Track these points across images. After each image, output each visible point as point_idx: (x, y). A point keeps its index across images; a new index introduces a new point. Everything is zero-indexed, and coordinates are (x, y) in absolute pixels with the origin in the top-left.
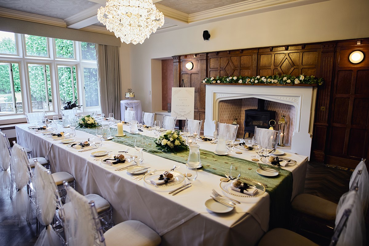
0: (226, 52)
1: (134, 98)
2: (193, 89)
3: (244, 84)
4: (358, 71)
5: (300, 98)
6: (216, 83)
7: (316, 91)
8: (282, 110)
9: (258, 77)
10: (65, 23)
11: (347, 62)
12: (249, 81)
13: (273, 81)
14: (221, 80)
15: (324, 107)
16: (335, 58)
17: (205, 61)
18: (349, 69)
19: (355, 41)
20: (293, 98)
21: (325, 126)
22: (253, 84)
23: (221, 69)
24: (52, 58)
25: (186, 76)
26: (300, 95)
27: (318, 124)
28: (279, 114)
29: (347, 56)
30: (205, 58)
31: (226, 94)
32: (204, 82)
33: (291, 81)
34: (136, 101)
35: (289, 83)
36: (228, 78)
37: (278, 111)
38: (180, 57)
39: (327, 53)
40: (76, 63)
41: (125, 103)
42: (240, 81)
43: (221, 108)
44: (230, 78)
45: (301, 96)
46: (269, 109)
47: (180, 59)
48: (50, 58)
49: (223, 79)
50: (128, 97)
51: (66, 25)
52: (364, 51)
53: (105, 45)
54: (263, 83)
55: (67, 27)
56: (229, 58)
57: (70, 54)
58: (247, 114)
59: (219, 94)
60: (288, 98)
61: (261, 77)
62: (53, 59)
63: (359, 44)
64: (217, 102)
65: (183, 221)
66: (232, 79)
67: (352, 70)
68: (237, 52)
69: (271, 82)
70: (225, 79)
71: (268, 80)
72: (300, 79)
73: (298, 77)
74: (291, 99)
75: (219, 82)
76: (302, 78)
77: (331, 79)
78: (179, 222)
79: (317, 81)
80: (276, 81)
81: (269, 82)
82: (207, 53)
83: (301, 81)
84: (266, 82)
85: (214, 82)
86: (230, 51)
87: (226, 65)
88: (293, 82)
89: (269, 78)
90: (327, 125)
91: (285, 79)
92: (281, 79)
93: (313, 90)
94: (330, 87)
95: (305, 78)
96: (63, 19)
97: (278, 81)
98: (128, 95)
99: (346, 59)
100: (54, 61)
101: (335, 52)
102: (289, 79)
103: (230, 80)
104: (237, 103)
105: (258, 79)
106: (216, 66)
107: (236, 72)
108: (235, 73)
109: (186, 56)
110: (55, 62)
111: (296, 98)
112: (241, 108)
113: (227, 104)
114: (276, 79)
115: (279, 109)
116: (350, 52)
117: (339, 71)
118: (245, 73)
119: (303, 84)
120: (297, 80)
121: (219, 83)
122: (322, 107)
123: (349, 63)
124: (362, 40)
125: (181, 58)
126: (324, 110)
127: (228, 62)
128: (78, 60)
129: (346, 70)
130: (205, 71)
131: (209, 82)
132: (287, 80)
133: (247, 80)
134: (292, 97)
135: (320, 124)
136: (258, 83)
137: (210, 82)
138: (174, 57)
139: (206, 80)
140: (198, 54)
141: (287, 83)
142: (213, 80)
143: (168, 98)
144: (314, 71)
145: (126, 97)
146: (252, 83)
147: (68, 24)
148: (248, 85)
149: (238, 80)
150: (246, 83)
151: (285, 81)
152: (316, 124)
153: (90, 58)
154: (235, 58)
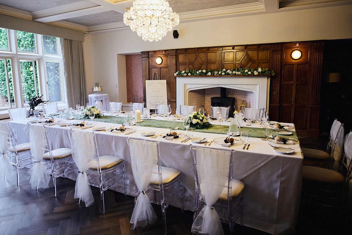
0: (194, 49)
1: (102, 92)
2: (164, 82)
3: (213, 76)
4: (298, 64)
5: (258, 86)
6: (187, 75)
7: (269, 80)
8: (239, 97)
9: (224, 70)
10: (31, 16)
11: (290, 58)
12: (217, 74)
13: (237, 73)
14: (191, 73)
15: (276, 92)
16: (282, 55)
17: (175, 56)
18: (292, 63)
19: (295, 43)
20: (253, 86)
21: (277, 106)
22: (221, 76)
23: (190, 64)
24: (14, 52)
25: (155, 69)
26: (258, 83)
27: (272, 105)
28: (237, 99)
29: (290, 53)
30: (175, 54)
31: (195, 85)
32: (175, 75)
33: (251, 72)
34: (105, 94)
35: (250, 74)
36: (198, 71)
37: (236, 97)
38: (148, 52)
39: (276, 51)
40: (39, 58)
41: (95, 97)
42: (209, 74)
43: (190, 98)
44: (200, 71)
45: (259, 85)
46: (229, 96)
47: (148, 55)
48: (11, 51)
49: (193, 72)
50: (96, 90)
51: (32, 18)
52: (301, 50)
53: (70, 40)
54: (229, 75)
55: (33, 20)
56: (197, 54)
57: (24, 48)
58: (213, 101)
59: (190, 85)
60: (249, 86)
61: (227, 70)
62: (16, 53)
63: (297, 45)
64: (187, 92)
65: (263, 164)
66: (202, 72)
67: (294, 64)
68: (205, 50)
69: (236, 73)
70: (195, 72)
71: (233, 72)
72: (259, 71)
73: (257, 70)
74: (251, 87)
75: (189, 74)
76: (260, 70)
77: (280, 71)
78: (259, 166)
79: (271, 73)
80: (239, 73)
81: (234, 74)
82: (177, 50)
83: (259, 72)
84: (231, 74)
85: (185, 75)
86: (198, 48)
87: (194, 60)
88: (253, 73)
89: (233, 71)
90: (279, 105)
91: (246, 71)
92: (243, 71)
93: (268, 79)
94: (279, 77)
95: (262, 70)
96: (30, 12)
97: (241, 73)
98: (96, 89)
99: (289, 56)
100: (17, 54)
101: (282, 51)
102: (249, 71)
103: (199, 73)
104: (202, 92)
105: (224, 72)
106: (184, 61)
107: (204, 66)
108: (202, 67)
109: (155, 52)
110: (18, 56)
111: (255, 86)
112: (205, 96)
113: (195, 93)
114: (239, 71)
115: (237, 96)
116: (292, 51)
117: (285, 65)
118: (211, 67)
119: (260, 75)
120: (255, 72)
121: (190, 76)
122: (274, 92)
123: (291, 59)
124: (300, 43)
125: (150, 53)
126: (276, 94)
127: (196, 57)
128: (41, 54)
129: (289, 64)
130: (175, 65)
131: (180, 75)
132: (248, 72)
133: (215, 72)
134: (251, 85)
135: (274, 105)
136: (225, 74)
137: (182, 75)
138: (143, 53)
139: (177, 73)
140: (168, 50)
141: (248, 74)
142: (184, 73)
143: (134, 91)
144: (267, 65)
145: (94, 90)
146: (219, 75)
147: (34, 18)
148: (216, 76)
149: (207, 72)
150: (215, 75)
151: (247, 73)
152: (270, 105)
153: (46, 52)
154: (203, 54)
